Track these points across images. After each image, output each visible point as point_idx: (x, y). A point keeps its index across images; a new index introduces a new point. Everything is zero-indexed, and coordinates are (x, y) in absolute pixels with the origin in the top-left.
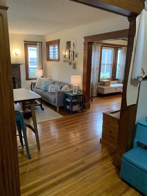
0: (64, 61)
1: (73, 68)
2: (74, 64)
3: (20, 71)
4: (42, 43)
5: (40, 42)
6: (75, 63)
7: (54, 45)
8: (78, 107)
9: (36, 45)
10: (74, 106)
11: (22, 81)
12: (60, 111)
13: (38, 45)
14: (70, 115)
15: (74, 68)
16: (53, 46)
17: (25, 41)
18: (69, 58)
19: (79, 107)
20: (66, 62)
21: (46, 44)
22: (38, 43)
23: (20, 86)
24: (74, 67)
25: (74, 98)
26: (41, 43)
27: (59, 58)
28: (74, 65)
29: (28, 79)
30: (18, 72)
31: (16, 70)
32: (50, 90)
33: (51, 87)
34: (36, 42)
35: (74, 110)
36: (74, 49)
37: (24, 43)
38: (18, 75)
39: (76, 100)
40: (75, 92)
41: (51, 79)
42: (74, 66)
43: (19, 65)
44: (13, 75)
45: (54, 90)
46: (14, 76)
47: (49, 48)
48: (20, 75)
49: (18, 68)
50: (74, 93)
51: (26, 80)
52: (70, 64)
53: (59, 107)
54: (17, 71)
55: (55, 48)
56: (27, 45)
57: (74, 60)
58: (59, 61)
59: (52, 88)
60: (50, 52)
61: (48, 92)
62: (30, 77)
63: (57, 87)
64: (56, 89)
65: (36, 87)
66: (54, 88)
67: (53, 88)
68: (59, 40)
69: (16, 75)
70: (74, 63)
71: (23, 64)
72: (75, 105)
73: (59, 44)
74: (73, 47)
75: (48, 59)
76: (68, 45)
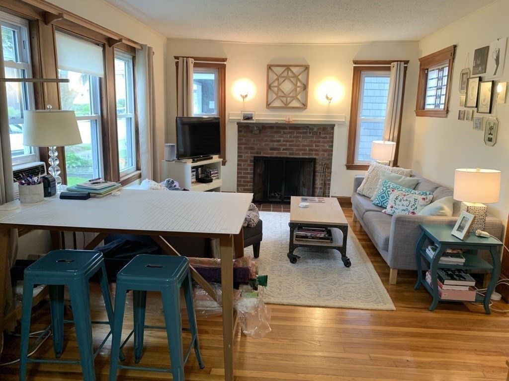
0: (461, 116)
1: (486, 139)
2: (492, 125)
3: (332, 142)
4: (406, 62)
5: (401, 61)
6: (494, 124)
7: (440, 67)
8: (467, 288)
9: (389, 69)
10: (446, 282)
11: (333, 169)
12: (398, 283)
13: (393, 70)
14: (427, 309)
15: (490, 140)
16: (439, 69)
17: (355, 62)
18: (477, 106)
19: (472, 288)
20: (467, 119)
21: (421, 65)
22: (396, 63)
23: (327, 182)
24: (491, 136)
25: (455, 252)
26: (403, 63)
27: (447, 107)
28: (491, 128)
29: (351, 166)
30: (326, 145)
31: (321, 140)
32: (392, 207)
33: (397, 199)
34: (390, 62)
35: (445, 297)
36: (495, 74)
37: (354, 67)
38: (326, 154)
39: (463, 260)
40: (460, 228)
41: (411, 172)
42: (490, 134)
43: (332, 127)
44: (314, 152)
45: (405, 208)
46: (316, 154)
47: (427, 75)
48: (332, 155)
49: (330, 134)
50: (455, 232)
51: (345, 168)
52: (477, 127)
53: (399, 271)
54: (324, 142)
55: (443, 76)
56: (362, 73)
57: (490, 112)
58: (447, 117)
59: (397, 202)
60: (428, 89)
61: (385, 213)
62: (360, 160)
63: (416, 200)
64: (409, 208)
65: (359, 191)
66: (405, 203)
67: (400, 201)
68: (455, 47)
69: (321, 153)
70: (490, 123)
71: (341, 124)
72: (453, 279)
73: (453, 62)
74: (496, 66)
75: (421, 110)
76: (478, 62)
